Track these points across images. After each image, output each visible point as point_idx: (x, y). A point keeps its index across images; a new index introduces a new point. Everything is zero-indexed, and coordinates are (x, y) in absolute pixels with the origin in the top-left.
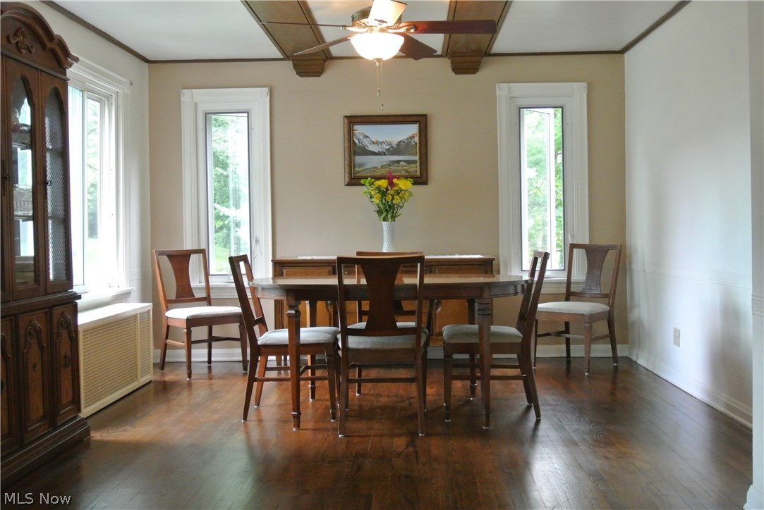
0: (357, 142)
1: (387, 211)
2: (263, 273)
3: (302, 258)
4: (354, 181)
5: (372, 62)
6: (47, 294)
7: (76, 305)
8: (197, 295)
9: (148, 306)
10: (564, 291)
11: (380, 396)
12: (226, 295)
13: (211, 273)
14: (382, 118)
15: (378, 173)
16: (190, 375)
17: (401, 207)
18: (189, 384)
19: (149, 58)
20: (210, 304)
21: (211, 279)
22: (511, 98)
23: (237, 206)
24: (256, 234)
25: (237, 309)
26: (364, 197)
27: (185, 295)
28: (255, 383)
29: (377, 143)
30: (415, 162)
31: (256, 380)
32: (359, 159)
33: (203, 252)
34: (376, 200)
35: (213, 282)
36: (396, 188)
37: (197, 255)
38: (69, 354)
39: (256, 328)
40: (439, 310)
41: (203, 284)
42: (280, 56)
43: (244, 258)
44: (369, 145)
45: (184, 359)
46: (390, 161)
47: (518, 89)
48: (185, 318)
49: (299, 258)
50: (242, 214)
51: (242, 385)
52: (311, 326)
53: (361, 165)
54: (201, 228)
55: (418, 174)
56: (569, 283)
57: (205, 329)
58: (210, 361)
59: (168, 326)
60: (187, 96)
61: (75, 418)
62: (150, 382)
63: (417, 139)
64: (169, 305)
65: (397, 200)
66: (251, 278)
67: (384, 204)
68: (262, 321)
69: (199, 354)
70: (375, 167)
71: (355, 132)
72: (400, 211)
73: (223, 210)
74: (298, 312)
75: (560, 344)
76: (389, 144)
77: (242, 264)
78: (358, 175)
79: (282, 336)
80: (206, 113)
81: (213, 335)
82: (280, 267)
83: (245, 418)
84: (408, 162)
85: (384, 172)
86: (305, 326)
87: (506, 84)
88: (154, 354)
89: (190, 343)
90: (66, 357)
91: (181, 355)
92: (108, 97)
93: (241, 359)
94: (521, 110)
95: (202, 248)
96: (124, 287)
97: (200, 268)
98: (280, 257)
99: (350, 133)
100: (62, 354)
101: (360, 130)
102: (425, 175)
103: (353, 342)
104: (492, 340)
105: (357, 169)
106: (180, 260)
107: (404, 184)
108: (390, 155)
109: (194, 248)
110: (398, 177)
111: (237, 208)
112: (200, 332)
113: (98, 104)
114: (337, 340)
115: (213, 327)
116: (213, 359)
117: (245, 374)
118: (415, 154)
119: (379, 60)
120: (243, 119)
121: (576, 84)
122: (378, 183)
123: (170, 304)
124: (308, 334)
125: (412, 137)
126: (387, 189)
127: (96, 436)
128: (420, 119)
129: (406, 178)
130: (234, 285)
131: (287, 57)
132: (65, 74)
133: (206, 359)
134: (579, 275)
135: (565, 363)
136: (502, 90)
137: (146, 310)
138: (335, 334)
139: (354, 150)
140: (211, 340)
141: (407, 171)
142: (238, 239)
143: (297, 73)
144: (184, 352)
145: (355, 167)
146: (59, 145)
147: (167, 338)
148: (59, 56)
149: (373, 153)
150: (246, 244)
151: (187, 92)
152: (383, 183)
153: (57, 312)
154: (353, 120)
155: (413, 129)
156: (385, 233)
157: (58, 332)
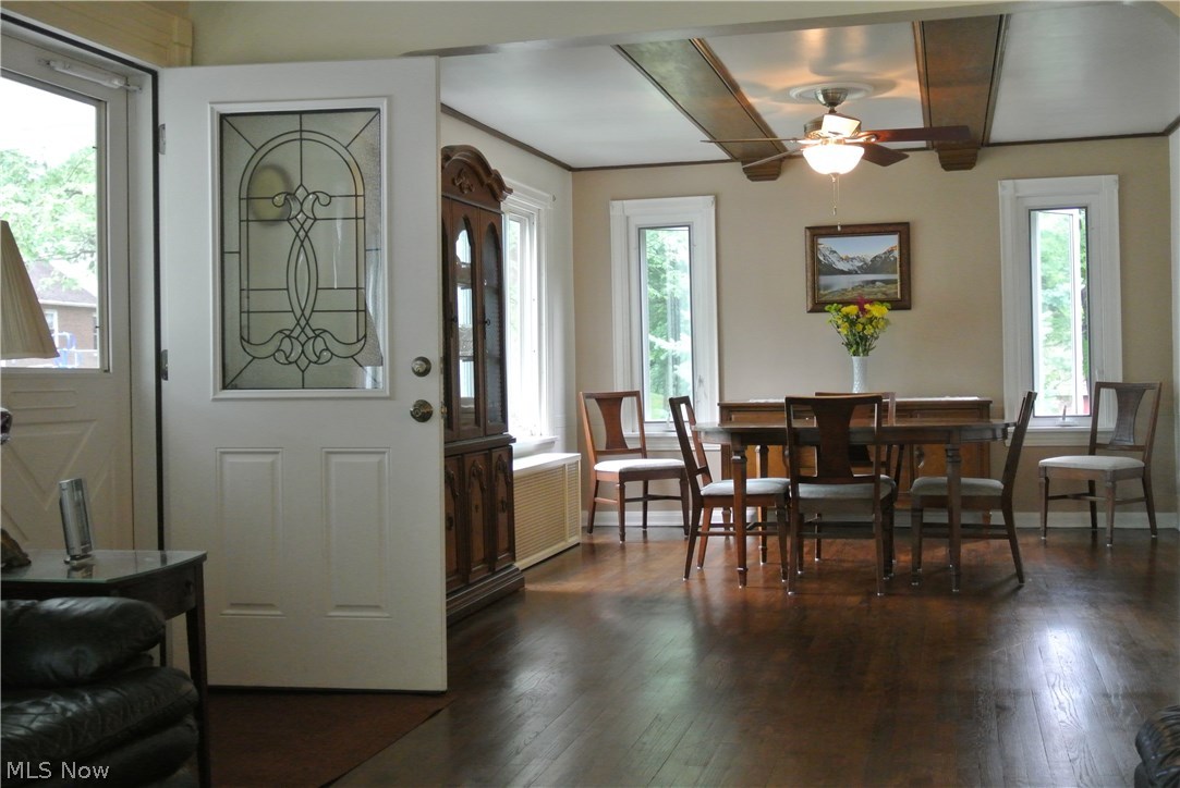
0: (821, 258)
1: (857, 344)
2: (708, 416)
3: (755, 401)
4: (818, 306)
5: (828, 177)
6: (486, 435)
7: (511, 449)
8: (630, 447)
9: (575, 456)
10: (1087, 442)
11: (844, 561)
12: (664, 446)
13: (646, 420)
14: (853, 229)
15: (849, 296)
16: (623, 537)
17: (876, 338)
18: (623, 548)
19: (573, 166)
20: (645, 457)
21: (646, 427)
22: (1018, 197)
23: (676, 338)
24: (700, 372)
25: (680, 462)
26: (829, 325)
27: (616, 445)
28: (698, 539)
29: (847, 259)
30: (894, 282)
31: (699, 534)
32: (824, 280)
33: (637, 395)
34: (844, 331)
35: (649, 430)
36: (868, 316)
37: (630, 398)
38: (505, 499)
39: (699, 478)
40: (922, 464)
41: (638, 433)
42: (727, 157)
43: (686, 400)
44: (837, 263)
45: (618, 524)
46: (863, 282)
47: (1028, 186)
48: (618, 471)
49: (750, 401)
50: (682, 346)
51: (683, 550)
52: (762, 477)
53: (826, 288)
54: (634, 366)
55: (899, 296)
56: (1094, 431)
57: (640, 484)
58: (645, 526)
59: (598, 482)
60: (618, 209)
61: (510, 566)
62: (578, 544)
63: (896, 253)
64: (599, 457)
65: (869, 331)
66: (693, 421)
67: (855, 335)
68: (705, 471)
69: (634, 517)
70: (845, 290)
71: (820, 246)
72: (875, 343)
73: (660, 342)
74: (744, 457)
75: (1082, 510)
76: (863, 260)
77: (683, 406)
78: (823, 299)
79: (728, 486)
80: (639, 229)
81: (649, 493)
82: (727, 410)
83: (687, 576)
84: (886, 282)
85: (855, 294)
86: (755, 477)
87: (1011, 181)
88: (582, 516)
89: (623, 501)
90: (502, 502)
91: (612, 518)
92: (529, 216)
93: (682, 523)
94: (1032, 213)
95: (636, 390)
96: (547, 436)
97: (633, 412)
98: (730, 399)
99: (813, 249)
100: (500, 498)
101: (825, 244)
102: (907, 298)
103: (805, 490)
104: (966, 493)
105: (822, 292)
106: (610, 404)
107: (877, 310)
108: (863, 273)
109: (626, 390)
110: (871, 302)
111: (676, 340)
112: (634, 489)
113: (518, 225)
114: (788, 491)
115: (650, 482)
116: (648, 524)
117: (686, 539)
118: (895, 272)
119: (835, 175)
120: (683, 233)
121: (1103, 177)
122: (846, 310)
123: (600, 455)
124: (755, 485)
125: (891, 251)
126: (858, 317)
127: (529, 587)
128: (900, 228)
129: (882, 302)
130: (675, 434)
131: (734, 159)
132: (499, 208)
133: (641, 524)
134: (1107, 422)
135: (1090, 535)
136: (1006, 189)
137: (574, 461)
138: (786, 485)
139: (818, 268)
140: (646, 498)
141: (884, 293)
142: (677, 378)
143: (748, 177)
144: (616, 514)
145: (819, 290)
146: (495, 282)
147: (596, 496)
148: (493, 188)
149: (843, 272)
150: (688, 385)
151: (617, 205)
152: (852, 310)
153: (495, 454)
154: (817, 232)
155: (891, 242)
156: (856, 371)
157: (496, 476)
